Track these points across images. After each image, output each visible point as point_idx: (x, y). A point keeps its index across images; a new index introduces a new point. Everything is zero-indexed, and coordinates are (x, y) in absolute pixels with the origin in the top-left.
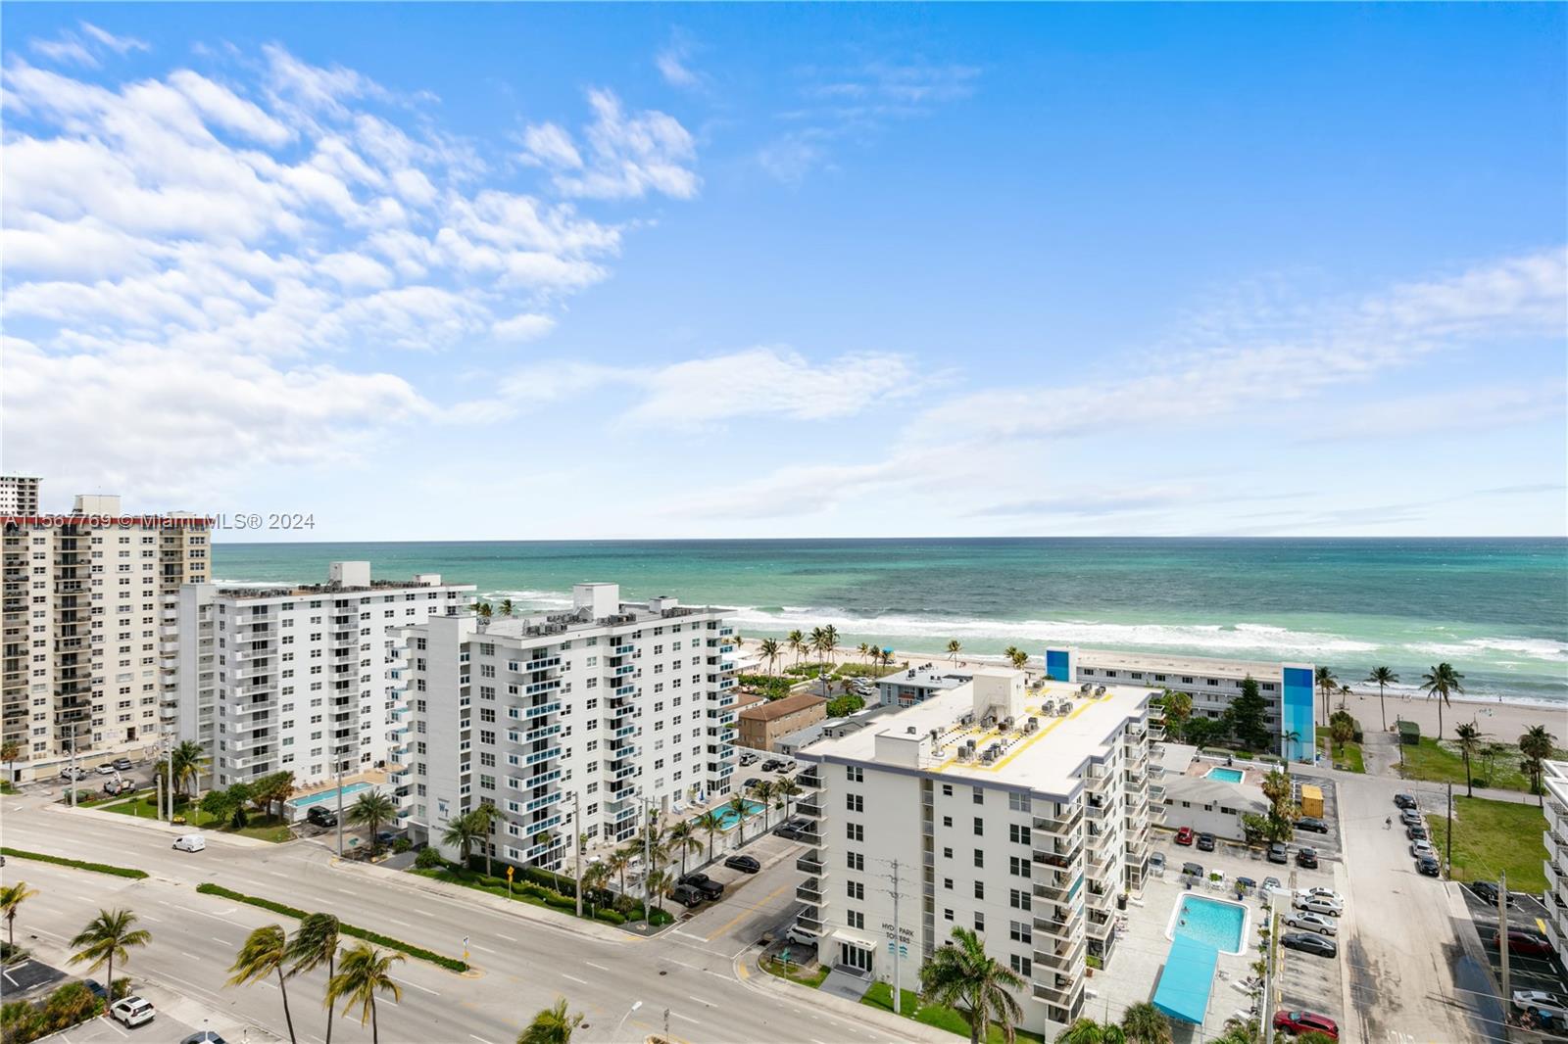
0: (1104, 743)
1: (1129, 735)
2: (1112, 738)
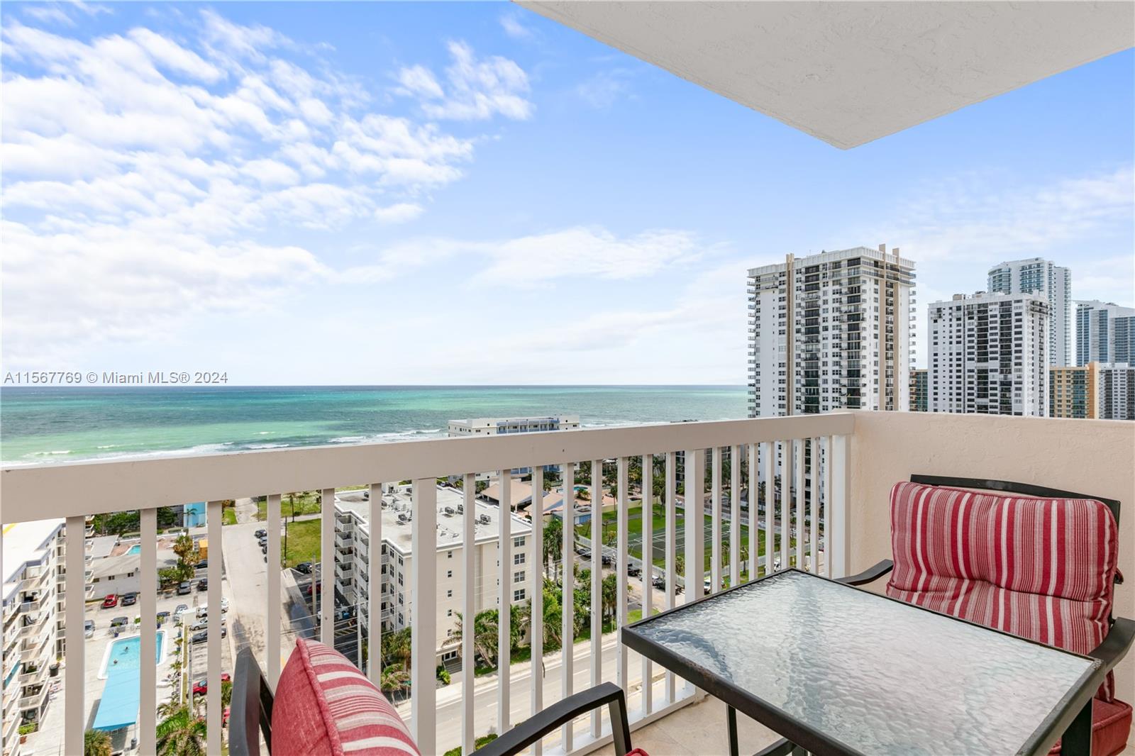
0: (40, 548)
1: (62, 538)
2: (46, 544)
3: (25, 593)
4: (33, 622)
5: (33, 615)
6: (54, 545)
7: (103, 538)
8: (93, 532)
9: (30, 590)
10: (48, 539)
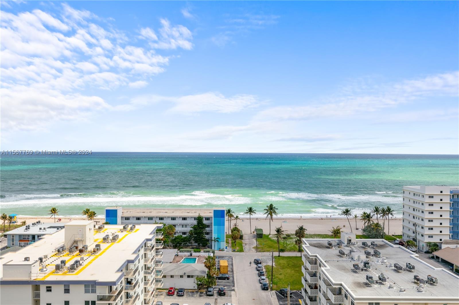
0: (134, 253)
1: (147, 247)
2: (138, 250)
3: (127, 279)
4: (131, 297)
5: (131, 293)
6: (142, 252)
7: (170, 249)
8: (163, 246)
9: (130, 277)
10: (139, 247)
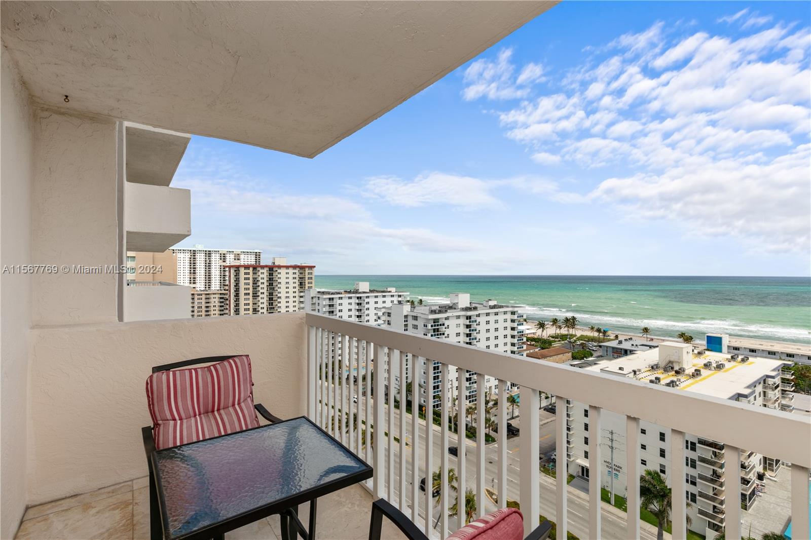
1: (767, 385)
2: (754, 385)
6: (759, 389)
7: (805, 395)
8: (794, 388)
10: (755, 382)
